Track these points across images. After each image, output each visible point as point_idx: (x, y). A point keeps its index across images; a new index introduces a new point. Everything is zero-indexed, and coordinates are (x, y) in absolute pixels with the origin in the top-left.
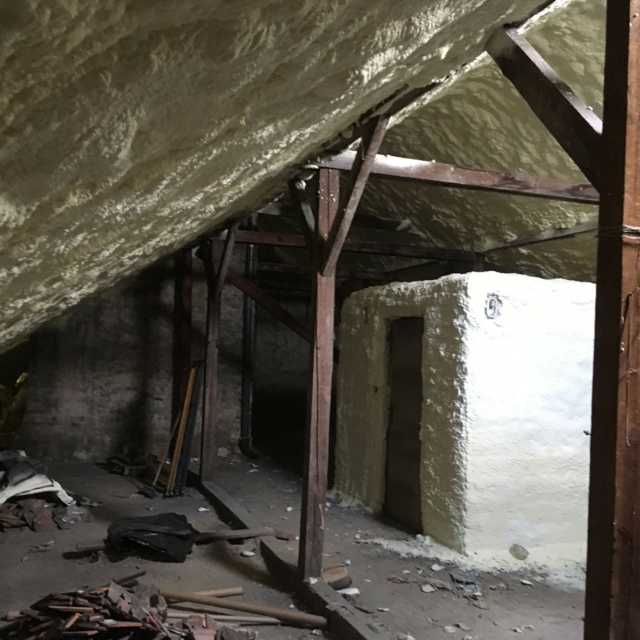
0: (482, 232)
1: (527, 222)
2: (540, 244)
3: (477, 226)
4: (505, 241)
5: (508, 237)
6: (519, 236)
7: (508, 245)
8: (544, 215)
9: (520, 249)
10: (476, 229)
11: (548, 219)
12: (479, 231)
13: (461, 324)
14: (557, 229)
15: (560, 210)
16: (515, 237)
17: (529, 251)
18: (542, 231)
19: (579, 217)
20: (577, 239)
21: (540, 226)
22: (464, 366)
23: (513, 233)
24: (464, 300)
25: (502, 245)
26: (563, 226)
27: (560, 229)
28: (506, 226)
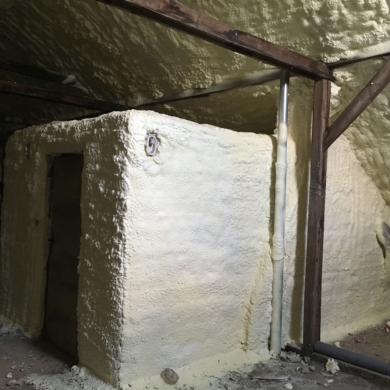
0: (135, 89)
1: (173, 81)
2: (182, 102)
3: (132, 84)
4: (153, 98)
5: (156, 94)
6: (164, 95)
7: (156, 101)
8: (187, 75)
9: (165, 105)
10: (130, 86)
11: (189, 79)
12: (132, 88)
13: (121, 160)
14: (196, 89)
15: (201, 71)
16: (161, 95)
17: (172, 108)
18: (184, 90)
19: (215, 79)
20: (211, 99)
21: (183, 85)
22: (124, 203)
23: (160, 91)
24: (124, 136)
25: (150, 101)
26: (202, 86)
27: (199, 89)
28: (155, 85)
